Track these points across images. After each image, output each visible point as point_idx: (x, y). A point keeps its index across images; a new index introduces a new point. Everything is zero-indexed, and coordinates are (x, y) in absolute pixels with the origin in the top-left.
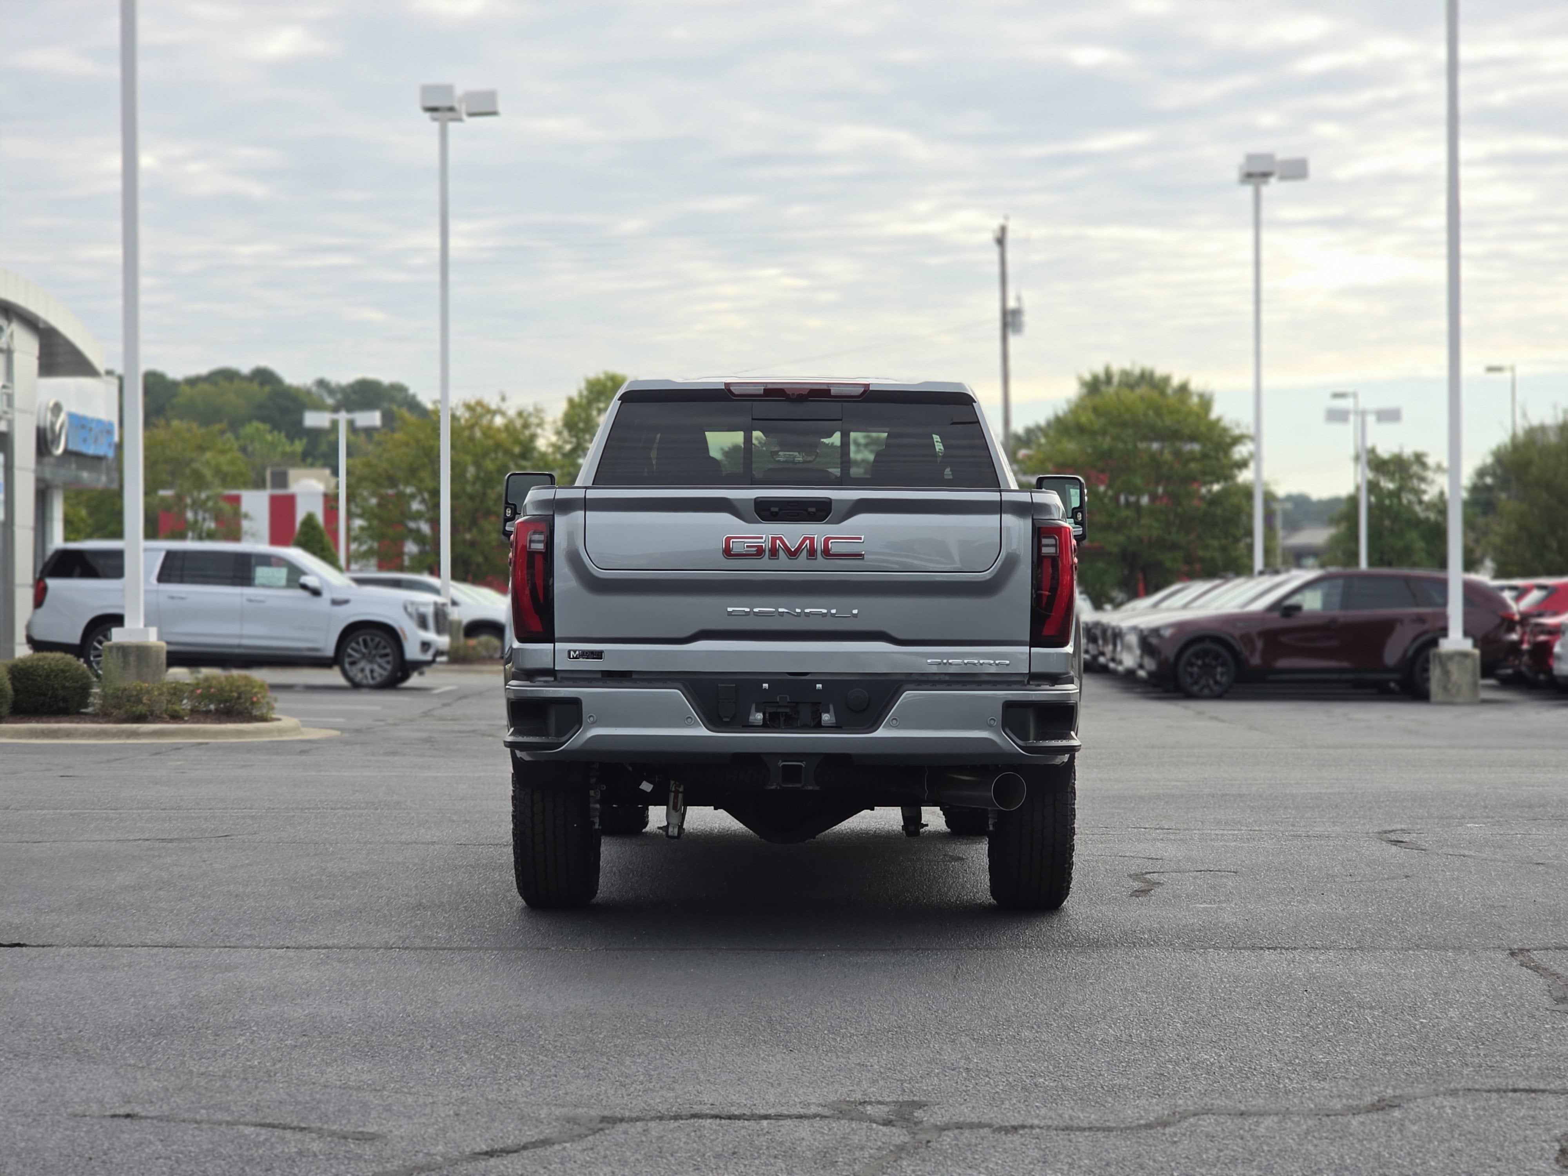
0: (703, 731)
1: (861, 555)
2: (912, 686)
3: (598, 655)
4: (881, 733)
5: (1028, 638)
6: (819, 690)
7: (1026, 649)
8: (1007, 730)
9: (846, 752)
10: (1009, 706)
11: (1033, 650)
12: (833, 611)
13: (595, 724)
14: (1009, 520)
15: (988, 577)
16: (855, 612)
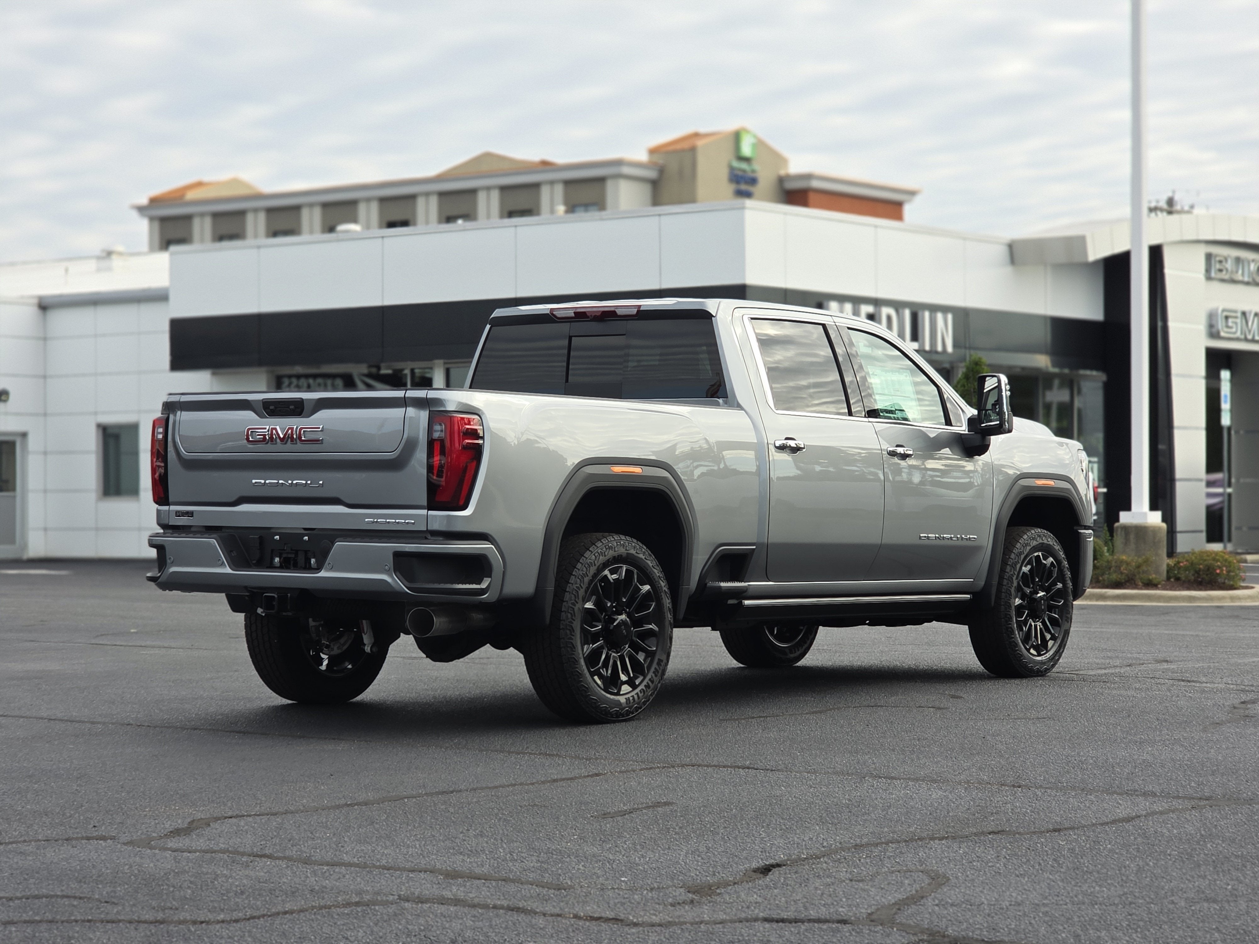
0: (228, 570)
1: (319, 440)
2: (342, 539)
3: (190, 514)
4: (323, 574)
5: (425, 504)
6: (305, 541)
7: (424, 512)
8: (398, 574)
9: (305, 587)
10: (398, 555)
11: (430, 512)
12: (309, 482)
13: (173, 564)
14: (411, 411)
15: (394, 457)
16: (321, 482)
